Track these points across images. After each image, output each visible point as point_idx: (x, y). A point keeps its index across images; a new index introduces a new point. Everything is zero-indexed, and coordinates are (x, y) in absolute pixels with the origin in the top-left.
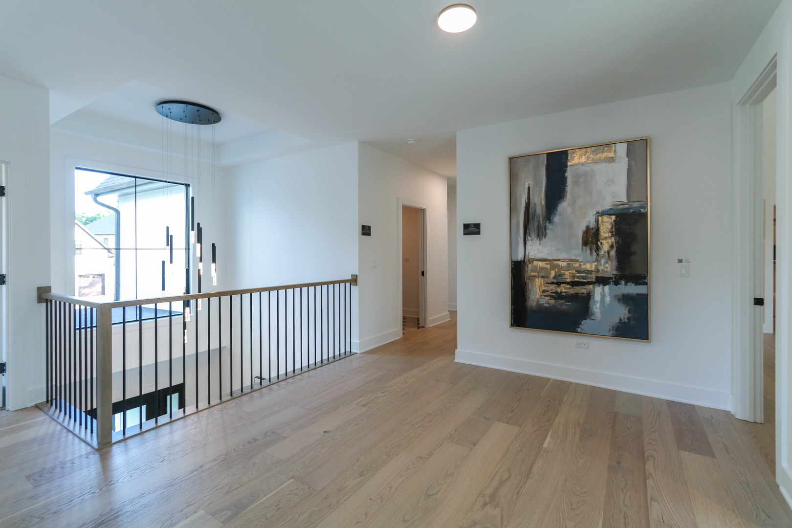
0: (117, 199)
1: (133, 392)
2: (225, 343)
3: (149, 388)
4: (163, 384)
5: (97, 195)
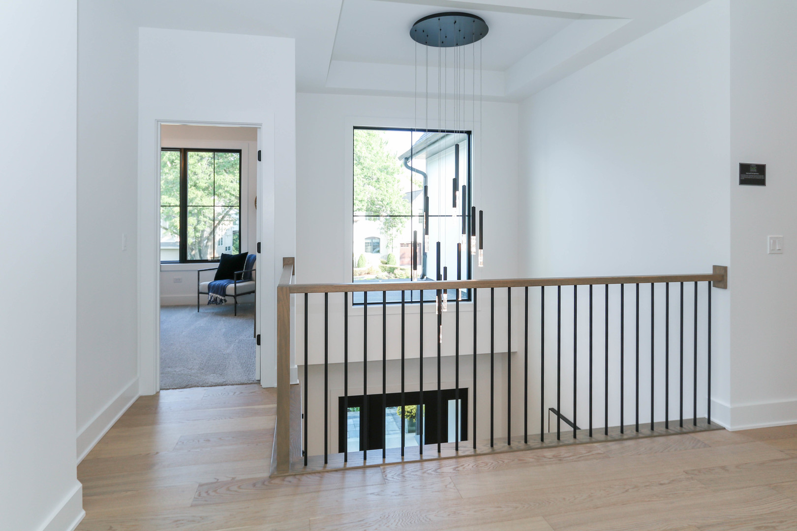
0: (424, 161)
1: (412, 387)
2: (517, 346)
3: (430, 385)
4: (448, 384)
5: (407, 159)
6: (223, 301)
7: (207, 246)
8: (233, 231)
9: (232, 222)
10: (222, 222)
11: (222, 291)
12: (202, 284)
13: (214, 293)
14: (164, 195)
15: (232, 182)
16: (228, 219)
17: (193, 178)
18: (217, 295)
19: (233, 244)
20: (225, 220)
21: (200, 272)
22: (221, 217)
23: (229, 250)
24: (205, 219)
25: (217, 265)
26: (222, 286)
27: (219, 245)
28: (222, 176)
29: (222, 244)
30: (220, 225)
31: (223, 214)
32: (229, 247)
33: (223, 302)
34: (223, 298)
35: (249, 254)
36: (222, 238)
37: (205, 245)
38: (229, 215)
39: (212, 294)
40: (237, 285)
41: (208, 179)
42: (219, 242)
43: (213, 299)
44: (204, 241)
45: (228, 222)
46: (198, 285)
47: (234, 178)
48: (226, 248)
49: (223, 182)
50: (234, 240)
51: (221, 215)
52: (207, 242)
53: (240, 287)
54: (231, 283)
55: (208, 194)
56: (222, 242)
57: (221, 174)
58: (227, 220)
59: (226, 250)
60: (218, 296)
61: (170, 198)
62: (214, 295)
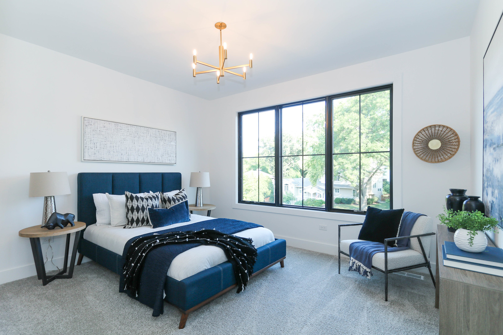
6: (368, 274)
7: (366, 188)
8: (383, 179)
9: (382, 174)
10: (376, 174)
11: (367, 258)
12: (343, 241)
13: (356, 258)
14: (340, 158)
15: (382, 147)
16: (379, 171)
17: (356, 146)
18: (360, 264)
19: (383, 187)
20: (377, 173)
21: (341, 227)
22: (375, 170)
23: (380, 190)
24: (364, 172)
25: (362, 219)
26: (367, 252)
27: (374, 187)
28: (375, 144)
29: (375, 187)
30: (375, 175)
31: (376, 169)
32: (380, 189)
33: (368, 276)
34: (368, 270)
35: (405, 211)
36: (375, 184)
37: (365, 187)
38: (380, 170)
39: (354, 260)
40: (389, 255)
41: (366, 146)
42: (374, 185)
43: (354, 267)
44: (364, 184)
45: (380, 174)
46: (339, 242)
47: (383, 144)
48: (378, 189)
49: (375, 148)
50: (383, 184)
51: (375, 169)
52: (366, 186)
53: (394, 260)
54: (379, 251)
55: (366, 156)
56: (375, 185)
57: (374, 143)
58: (379, 173)
59: (378, 191)
60: (362, 265)
61: (343, 159)
62: (356, 262)
